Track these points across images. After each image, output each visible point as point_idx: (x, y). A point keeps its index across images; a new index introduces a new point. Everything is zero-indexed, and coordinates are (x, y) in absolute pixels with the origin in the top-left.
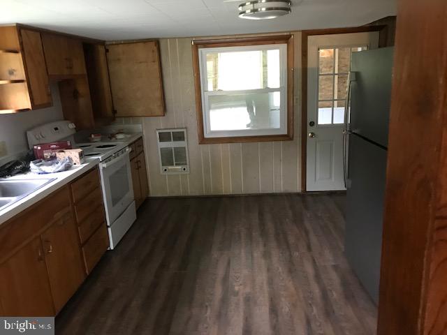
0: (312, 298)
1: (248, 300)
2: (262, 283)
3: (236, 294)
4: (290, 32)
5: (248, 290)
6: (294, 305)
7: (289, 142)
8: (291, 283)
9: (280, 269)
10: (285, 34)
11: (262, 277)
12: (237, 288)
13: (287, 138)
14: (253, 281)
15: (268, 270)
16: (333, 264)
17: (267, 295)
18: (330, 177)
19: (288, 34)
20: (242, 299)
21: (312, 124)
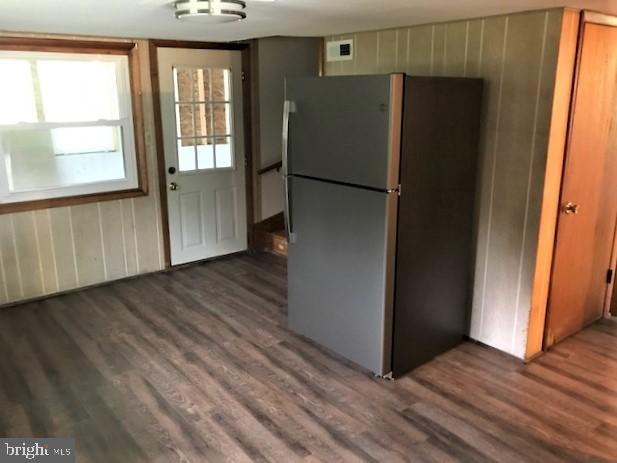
0: (290, 387)
1: (218, 418)
2: (218, 392)
3: (197, 417)
4: (132, 39)
5: (208, 407)
6: (278, 402)
7: (144, 198)
8: (251, 378)
9: (225, 369)
10: (126, 41)
11: (211, 386)
12: (190, 410)
13: (139, 192)
14: (203, 393)
15: (211, 374)
16: (278, 341)
17: (236, 403)
18: (201, 242)
19: (130, 41)
20: (210, 420)
21: (172, 171)
